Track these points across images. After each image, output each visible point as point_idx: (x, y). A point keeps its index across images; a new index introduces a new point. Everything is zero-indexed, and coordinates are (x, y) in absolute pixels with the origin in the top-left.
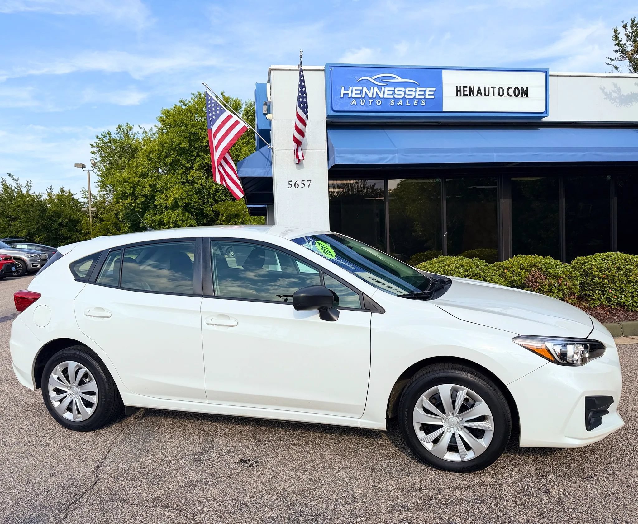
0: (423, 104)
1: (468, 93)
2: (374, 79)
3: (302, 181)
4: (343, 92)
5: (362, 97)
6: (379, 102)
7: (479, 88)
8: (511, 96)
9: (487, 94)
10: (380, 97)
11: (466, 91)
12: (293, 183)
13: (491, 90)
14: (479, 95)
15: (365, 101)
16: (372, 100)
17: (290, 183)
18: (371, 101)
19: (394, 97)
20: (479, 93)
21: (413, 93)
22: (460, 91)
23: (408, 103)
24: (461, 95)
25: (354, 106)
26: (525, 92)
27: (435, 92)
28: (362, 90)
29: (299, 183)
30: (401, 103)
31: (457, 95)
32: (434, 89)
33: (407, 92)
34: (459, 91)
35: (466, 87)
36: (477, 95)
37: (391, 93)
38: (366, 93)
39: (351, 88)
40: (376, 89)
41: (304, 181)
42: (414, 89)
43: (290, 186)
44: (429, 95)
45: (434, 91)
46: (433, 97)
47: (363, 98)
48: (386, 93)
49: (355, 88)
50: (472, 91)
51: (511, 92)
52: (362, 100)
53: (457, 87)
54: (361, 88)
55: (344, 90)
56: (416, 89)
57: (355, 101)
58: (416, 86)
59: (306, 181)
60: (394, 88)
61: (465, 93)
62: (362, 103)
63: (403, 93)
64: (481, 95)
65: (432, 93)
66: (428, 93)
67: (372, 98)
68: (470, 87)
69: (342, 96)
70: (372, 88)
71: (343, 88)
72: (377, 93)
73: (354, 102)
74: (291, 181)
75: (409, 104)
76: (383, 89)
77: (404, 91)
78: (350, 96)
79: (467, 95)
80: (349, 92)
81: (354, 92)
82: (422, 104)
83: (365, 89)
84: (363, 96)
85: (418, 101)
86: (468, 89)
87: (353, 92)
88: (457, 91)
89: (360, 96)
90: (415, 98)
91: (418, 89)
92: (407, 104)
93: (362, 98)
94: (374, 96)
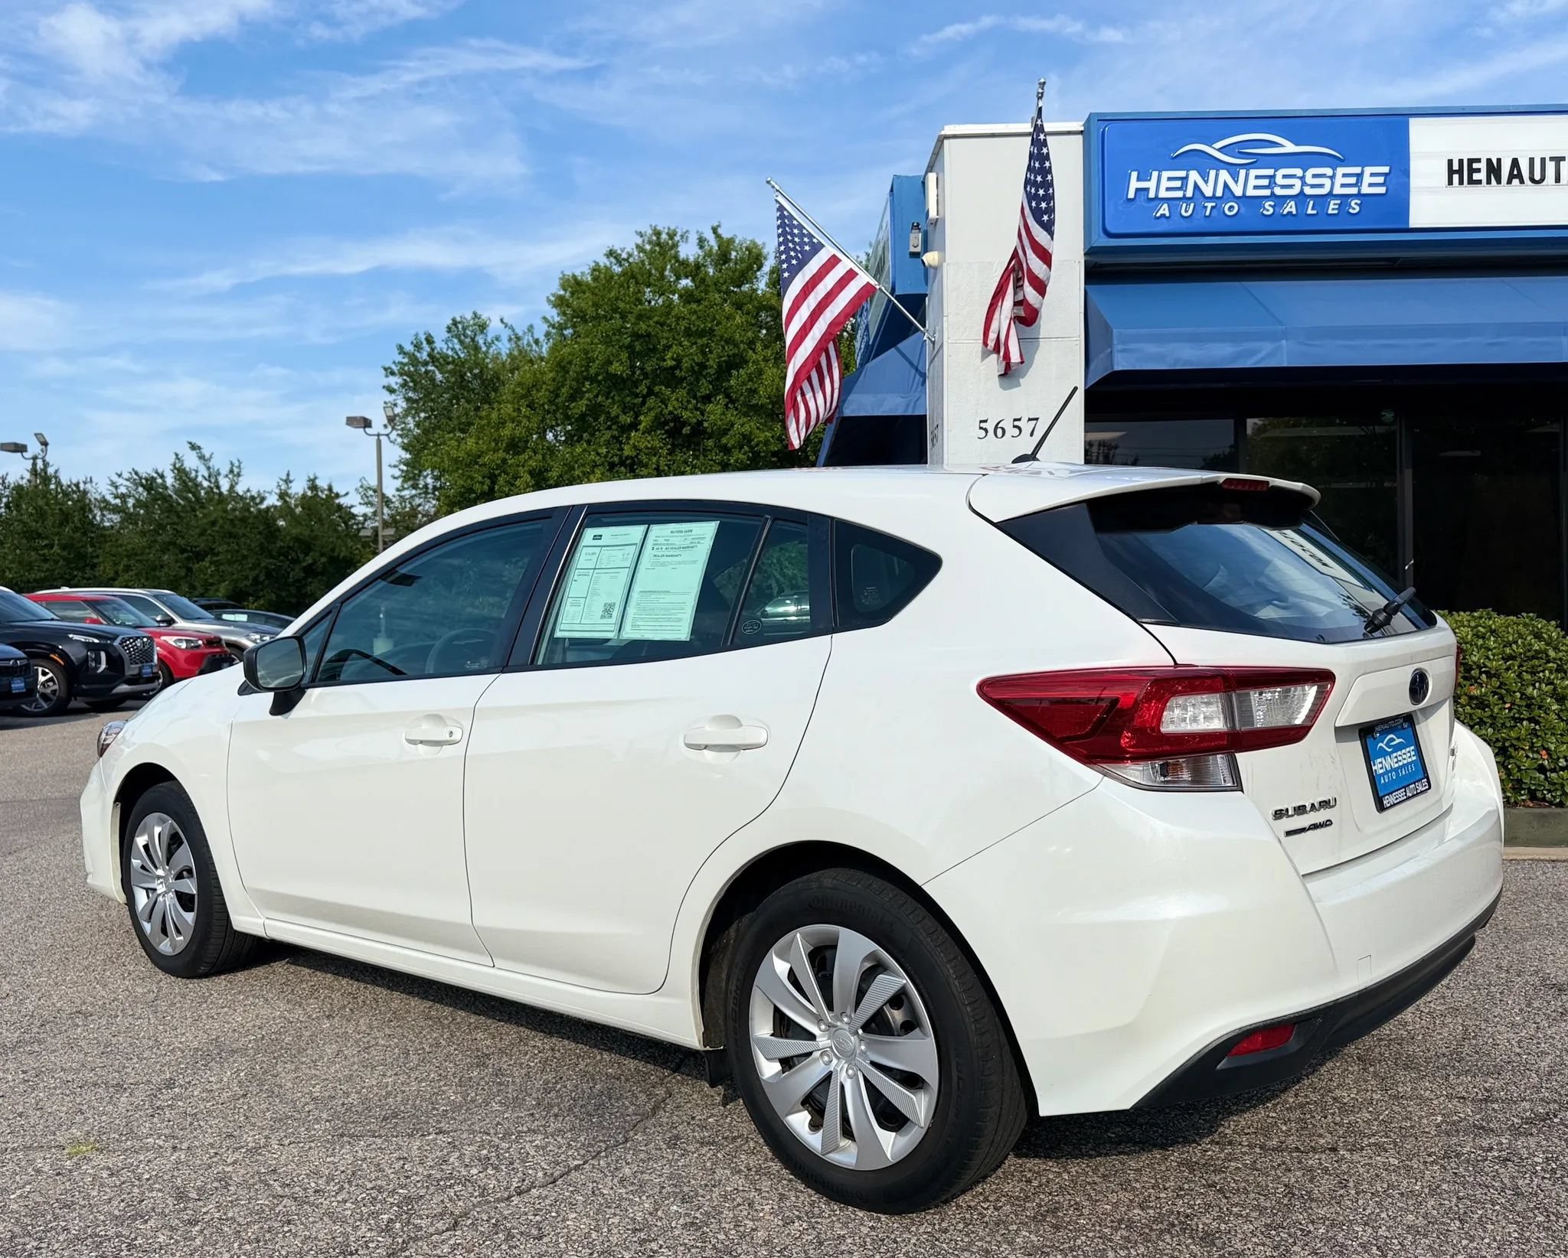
0: (1354, 209)
1: (1481, 176)
2: (1220, 150)
3: (1015, 420)
4: (1134, 184)
5: (1184, 195)
6: (1231, 209)
7: (1515, 163)
9: (1537, 177)
10: (1234, 195)
11: (1478, 170)
12: (990, 426)
13: (1550, 167)
14: (1516, 181)
15: (1192, 205)
16: (1214, 204)
17: (983, 425)
18: (1209, 205)
19: (1273, 193)
20: (1515, 177)
21: (1327, 182)
22: (1461, 172)
23: (1313, 209)
24: (1461, 182)
25: (1163, 219)
27: (1388, 178)
28: (1184, 179)
29: (1007, 425)
30: (1291, 207)
31: (1450, 182)
32: (1386, 169)
33: (1309, 180)
34: (1456, 172)
35: (1478, 160)
36: (1509, 182)
37: (1266, 182)
38: (1196, 186)
39: (1155, 174)
40: (1224, 175)
41: (1019, 420)
42: (1329, 171)
43: (983, 433)
44: (1370, 185)
45: (1385, 175)
46: (1382, 190)
47: (1190, 198)
48: (1251, 183)
49: (1166, 174)
50: (1494, 170)
52: (1184, 205)
53: (1450, 162)
54: (1182, 174)
55: (1139, 179)
56: (1334, 170)
57: (1165, 206)
58: (1334, 162)
59: (1025, 420)
60: (1273, 170)
61: (1474, 178)
62: (1186, 211)
63: (1298, 183)
64: (1522, 182)
65: (1381, 180)
66: (1367, 179)
67: (1213, 198)
68: (1489, 161)
69: (1131, 195)
70: (1213, 173)
71: (1134, 175)
72: (1226, 185)
73: (1164, 210)
74: (986, 421)
75: (1315, 212)
76: (1243, 172)
77: (1302, 178)
78: (1152, 195)
79: (1479, 182)
80: (1151, 185)
81: (1164, 184)
82: (1351, 211)
83: (1194, 176)
84: (1189, 194)
85: (1339, 202)
86: (1483, 166)
87: (1162, 184)
88: (1451, 172)
89: (1180, 194)
90: (1330, 195)
91: (1341, 171)
92: (1310, 211)
93: (1184, 198)
94: (1219, 193)
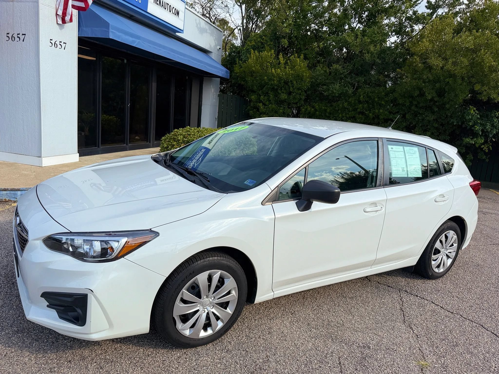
1: (158, 3)
7: (163, 1)
8: (173, 13)
14: (163, 7)
26: (178, 13)
31: (154, 2)
51: (174, 10)
79: (157, 4)
